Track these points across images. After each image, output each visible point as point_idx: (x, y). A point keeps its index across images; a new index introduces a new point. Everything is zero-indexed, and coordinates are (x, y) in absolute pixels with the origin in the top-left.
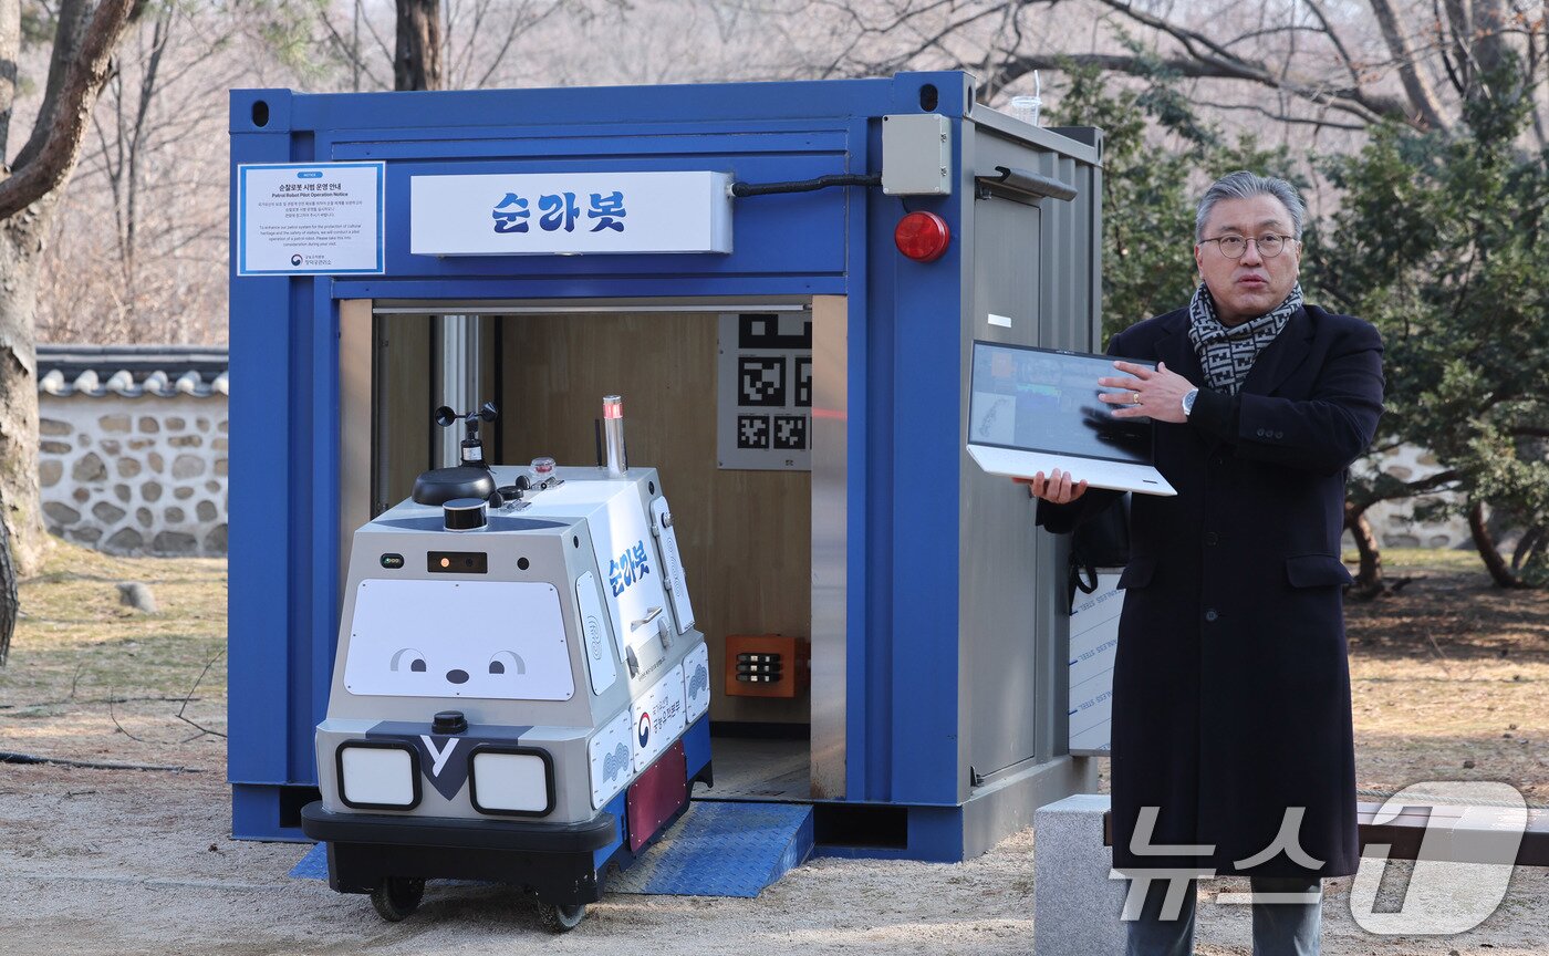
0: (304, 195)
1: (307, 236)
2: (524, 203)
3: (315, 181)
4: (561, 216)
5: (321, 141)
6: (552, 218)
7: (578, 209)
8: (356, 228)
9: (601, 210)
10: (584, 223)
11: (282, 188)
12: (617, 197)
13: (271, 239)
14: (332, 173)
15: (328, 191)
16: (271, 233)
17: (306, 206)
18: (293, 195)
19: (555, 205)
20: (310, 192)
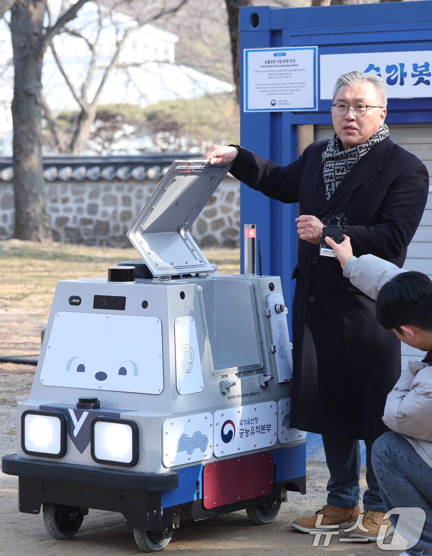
0: (277, 66)
1: (278, 89)
2: (378, 69)
3: (282, 58)
4: (397, 77)
5: (286, 35)
6: (393, 78)
7: (406, 73)
8: (302, 85)
9: (418, 73)
10: (409, 80)
11: (266, 62)
12: (427, 65)
13: (261, 91)
14: (292, 53)
15: (289, 64)
16: (261, 87)
17: (278, 73)
18: (271, 66)
19: (394, 71)
20: (280, 64)
